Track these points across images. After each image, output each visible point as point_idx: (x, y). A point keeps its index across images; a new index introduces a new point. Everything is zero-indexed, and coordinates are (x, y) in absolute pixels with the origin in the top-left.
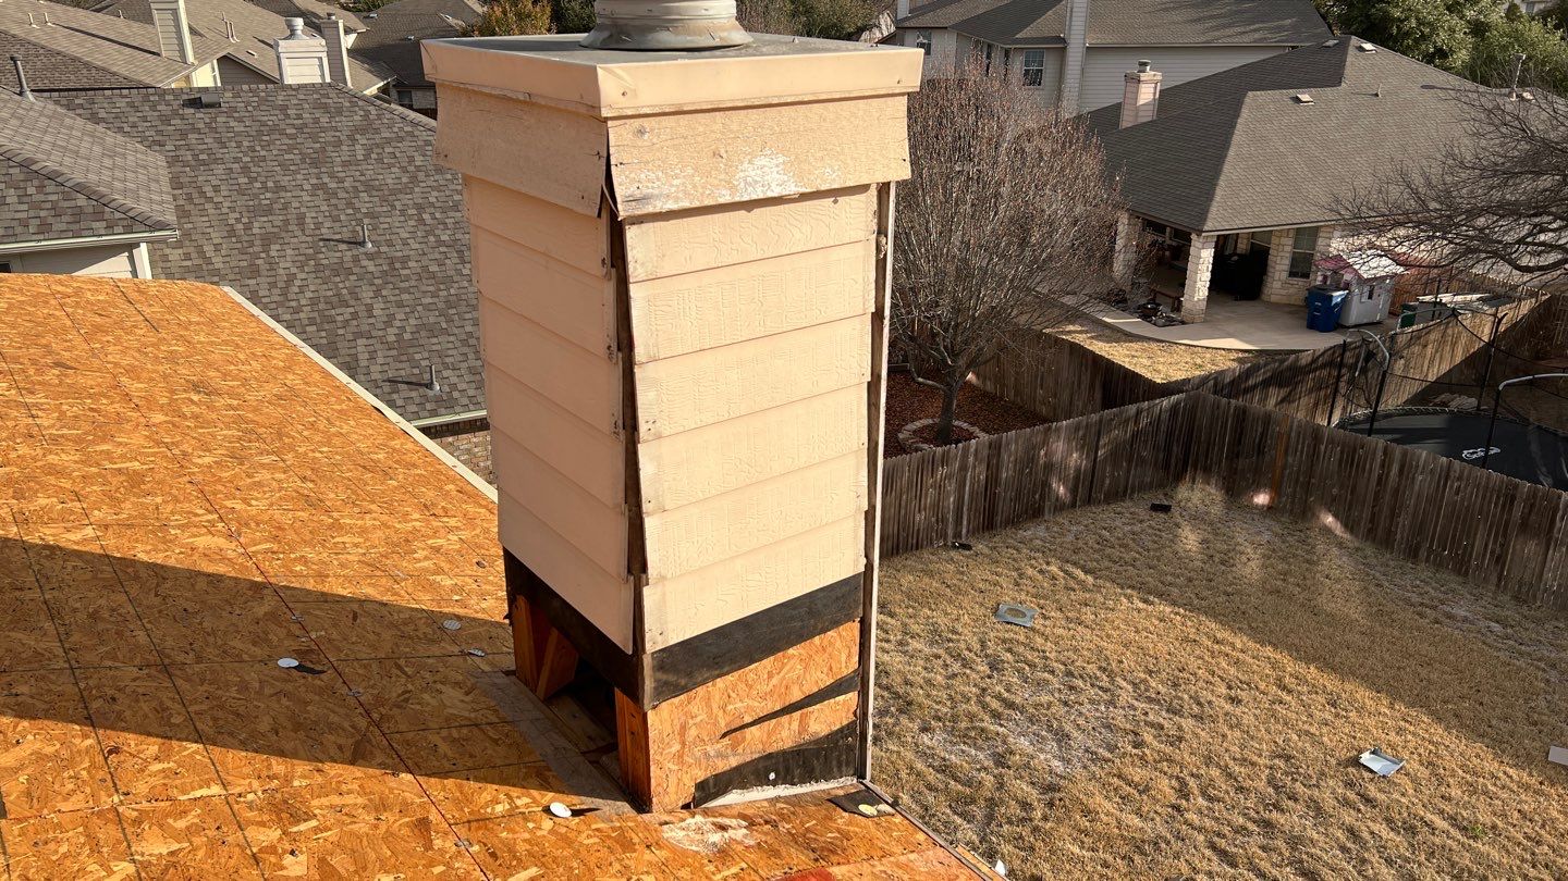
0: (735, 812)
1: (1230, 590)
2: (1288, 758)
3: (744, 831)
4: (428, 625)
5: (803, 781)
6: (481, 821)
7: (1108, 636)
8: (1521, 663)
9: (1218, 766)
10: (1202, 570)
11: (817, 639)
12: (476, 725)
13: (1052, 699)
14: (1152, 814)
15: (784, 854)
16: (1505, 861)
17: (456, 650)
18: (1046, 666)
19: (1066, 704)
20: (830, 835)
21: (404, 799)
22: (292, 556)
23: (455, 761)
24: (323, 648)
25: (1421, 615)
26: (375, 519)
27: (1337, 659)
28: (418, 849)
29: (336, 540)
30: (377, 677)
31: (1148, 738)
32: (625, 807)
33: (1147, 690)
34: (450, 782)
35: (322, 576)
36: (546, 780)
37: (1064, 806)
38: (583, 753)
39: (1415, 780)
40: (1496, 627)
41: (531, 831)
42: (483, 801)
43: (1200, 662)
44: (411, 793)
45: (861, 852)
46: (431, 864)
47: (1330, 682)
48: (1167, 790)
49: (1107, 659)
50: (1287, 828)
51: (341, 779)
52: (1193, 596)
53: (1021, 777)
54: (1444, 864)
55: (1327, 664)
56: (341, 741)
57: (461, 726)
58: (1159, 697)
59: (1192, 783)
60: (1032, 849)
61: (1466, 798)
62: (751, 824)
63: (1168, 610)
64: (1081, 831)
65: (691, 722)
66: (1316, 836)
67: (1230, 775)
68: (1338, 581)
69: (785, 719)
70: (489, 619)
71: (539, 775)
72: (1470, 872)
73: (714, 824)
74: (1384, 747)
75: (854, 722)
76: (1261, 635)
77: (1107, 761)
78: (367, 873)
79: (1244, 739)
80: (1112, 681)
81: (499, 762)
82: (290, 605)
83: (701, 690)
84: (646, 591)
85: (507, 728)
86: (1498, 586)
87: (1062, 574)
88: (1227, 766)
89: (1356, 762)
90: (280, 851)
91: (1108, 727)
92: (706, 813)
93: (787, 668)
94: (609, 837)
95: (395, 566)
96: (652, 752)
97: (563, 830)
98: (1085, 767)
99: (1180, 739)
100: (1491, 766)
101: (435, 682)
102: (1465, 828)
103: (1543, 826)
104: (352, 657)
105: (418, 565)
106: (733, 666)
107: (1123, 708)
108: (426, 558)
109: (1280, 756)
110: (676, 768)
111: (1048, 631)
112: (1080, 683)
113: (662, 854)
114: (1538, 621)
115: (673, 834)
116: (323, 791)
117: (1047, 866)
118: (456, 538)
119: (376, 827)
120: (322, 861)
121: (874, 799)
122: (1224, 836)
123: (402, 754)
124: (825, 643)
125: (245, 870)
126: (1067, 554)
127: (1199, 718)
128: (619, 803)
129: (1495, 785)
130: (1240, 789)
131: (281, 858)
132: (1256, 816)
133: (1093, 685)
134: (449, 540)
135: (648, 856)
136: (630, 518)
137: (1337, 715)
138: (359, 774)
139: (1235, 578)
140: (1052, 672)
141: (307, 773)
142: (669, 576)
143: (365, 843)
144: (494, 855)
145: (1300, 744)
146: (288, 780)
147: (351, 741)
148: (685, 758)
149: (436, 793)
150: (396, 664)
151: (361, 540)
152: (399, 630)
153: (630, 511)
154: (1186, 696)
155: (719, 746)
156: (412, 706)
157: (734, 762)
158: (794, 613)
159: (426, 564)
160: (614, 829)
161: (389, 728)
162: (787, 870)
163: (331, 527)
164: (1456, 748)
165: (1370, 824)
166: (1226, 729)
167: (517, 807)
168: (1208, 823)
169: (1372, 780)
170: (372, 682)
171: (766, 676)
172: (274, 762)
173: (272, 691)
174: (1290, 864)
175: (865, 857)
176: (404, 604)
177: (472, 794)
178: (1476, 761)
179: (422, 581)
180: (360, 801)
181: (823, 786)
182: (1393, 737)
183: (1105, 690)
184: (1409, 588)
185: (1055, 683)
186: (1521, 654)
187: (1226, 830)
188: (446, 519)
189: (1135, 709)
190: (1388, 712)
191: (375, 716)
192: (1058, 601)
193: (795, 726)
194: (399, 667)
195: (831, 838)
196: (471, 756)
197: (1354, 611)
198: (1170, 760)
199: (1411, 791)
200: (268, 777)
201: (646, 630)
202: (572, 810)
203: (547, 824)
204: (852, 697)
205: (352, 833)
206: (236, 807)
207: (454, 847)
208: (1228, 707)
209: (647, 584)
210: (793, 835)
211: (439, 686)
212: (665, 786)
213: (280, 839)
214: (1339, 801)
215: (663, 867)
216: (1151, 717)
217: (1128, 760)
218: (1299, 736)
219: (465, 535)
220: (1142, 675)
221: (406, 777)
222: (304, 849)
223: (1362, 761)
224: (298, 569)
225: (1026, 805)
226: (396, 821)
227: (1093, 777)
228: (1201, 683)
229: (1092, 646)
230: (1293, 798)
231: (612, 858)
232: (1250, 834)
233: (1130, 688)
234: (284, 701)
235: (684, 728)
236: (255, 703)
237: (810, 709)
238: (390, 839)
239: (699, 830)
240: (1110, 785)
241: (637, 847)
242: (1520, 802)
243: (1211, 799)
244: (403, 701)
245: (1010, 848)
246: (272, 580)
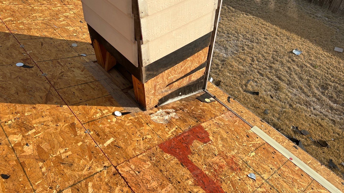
0: (170, 106)
1: (266, 11)
2: (277, 52)
3: (175, 113)
4: (67, 46)
5: (188, 93)
6: (92, 121)
7: (238, 24)
8: (331, 28)
9: (261, 54)
10: (260, 6)
11: (196, 54)
12: (87, 83)
13: (224, 40)
14: (246, 66)
15: (188, 121)
16: (321, 73)
17: (77, 54)
18: (223, 32)
19: (227, 41)
20: (199, 111)
21: (65, 116)
22: (19, 22)
23: (81, 98)
24: (32, 57)
25: (310, 16)
26: (45, 7)
27: (290, 28)
28: (72, 136)
29: (33, 15)
30: (52, 67)
31: (246, 48)
32: (138, 109)
33: (246, 37)
34: (80, 107)
35: (29, 29)
36: (112, 102)
37: (226, 65)
38: (122, 90)
39: (304, 56)
40: (327, 19)
41: (110, 123)
42: (92, 113)
43: (258, 29)
44: (67, 113)
45: (208, 116)
46: (77, 142)
47: (288, 34)
48: (249, 60)
49: (237, 29)
50: (275, 68)
51: (42, 110)
52: (258, 13)
53: (217, 59)
54: (308, 74)
55: (288, 30)
56: (41, 94)
57: (82, 84)
58: (249, 38)
59: (255, 58)
60: (219, 75)
61: (315, 59)
62: (176, 111)
63: (252, 17)
64: (230, 70)
65: (157, 84)
66: (281, 69)
67: (263, 56)
68: (292, 8)
69: (185, 78)
70: (86, 42)
71: (109, 100)
72: (313, 76)
73: (165, 112)
74: (298, 48)
75: (204, 76)
76: (273, 22)
77: (236, 54)
78: (55, 150)
79: (267, 48)
80: (238, 35)
81: (96, 97)
82: (19, 41)
83: (161, 75)
84: (142, 46)
85: (97, 83)
86: (329, 9)
87: (227, 8)
88: (263, 54)
89: (292, 52)
90: (22, 144)
91: (237, 46)
92: (163, 108)
93: (187, 63)
94: (135, 122)
95: (54, 24)
96: (146, 94)
97: (120, 121)
98: (231, 56)
99: (253, 48)
100: (321, 52)
101: (71, 67)
102: (314, 66)
103: (331, 65)
104: (42, 60)
105: (61, 23)
106: (171, 66)
107: (240, 41)
108: (64, 20)
109: (275, 51)
110: (153, 97)
111: (224, 23)
112: (230, 35)
113: (152, 126)
114: (336, 17)
115: (154, 118)
116: (36, 116)
117: (222, 78)
118: (72, 12)
119: (57, 129)
120: (38, 146)
121: (209, 96)
122: (261, 70)
123: (63, 97)
124: (199, 54)
125: (10, 155)
126: (229, 3)
127: (257, 43)
128: (136, 108)
129: (321, 56)
130: (266, 59)
131: (22, 147)
132: (268, 65)
133: (233, 36)
134: (70, 13)
135: (148, 128)
136: (135, 20)
137: (288, 41)
138: (48, 108)
139: (268, 8)
140: (224, 33)
141: (30, 109)
142: (150, 40)
143: (53, 136)
144: (98, 135)
145: (280, 48)
146: (23, 113)
147: (44, 94)
148: (156, 94)
149: (76, 112)
150: (57, 61)
151: (42, 15)
152: (57, 48)
153: (134, 16)
154: (255, 38)
155: (166, 89)
156: (64, 78)
157: (170, 92)
158: (190, 47)
159: (64, 22)
160: (136, 118)
161: (57, 87)
162: (189, 127)
163: (31, 10)
164: (314, 48)
165: (293, 66)
166: (263, 45)
167: (104, 114)
168: (258, 67)
169: (295, 56)
170: (50, 70)
171: (180, 67)
172: (17, 106)
173: (15, 77)
174: (275, 75)
175: (210, 118)
176: (58, 38)
177: (88, 110)
178: (318, 51)
179: (63, 29)
180: (50, 119)
181: (194, 93)
182: (300, 46)
183: (236, 37)
184: (308, 10)
185: (225, 36)
186: (331, 25)
187: (262, 68)
188: (68, 6)
189: (243, 41)
190: (300, 40)
191: (52, 83)
192: (226, 15)
193: (188, 79)
194: (59, 63)
195: (199, 112)
196: (86, 95)
197: (295, 16)
198: (250, 53)
199: (303, 58)
200: (16, 113)
201: (143, 59)
202: (121, 113)
203: (114, 120)
204: (204, 69)
205: (48, 133)
206: (4, 127)
207: (84, 134)
208: (264, 40)
209: (143, 44)
210: (189, 113)
211: (73, 69)
212: (150, 102)
213: (22, 139)
214: (287, 61)
215: (153, 131)
216: (247, 43)
217: (241, 54)
218: (280, 47)
219: (75, 11)
220: (245, 33)
221: (65, 107)
222: (31, 142)
223: (293, 52)
224: (21, 27)
225: (217, 65)
226: (63, 125)
227: (233, 58)
228: (258, 35)
229: (234, 26)
230: (277, 61)
231: (137, 130)
232: (267, 69)
233: (242, 36)
234: (19, 80)
235: (155, 86)
236: (9, 82)
237: (192, 74)
238: (62, 133)
239: (161, 115)
240: (236, 59)
241: (144, 125)
242: (327, 60)
243: (259, 62)
244: (61, 76)
245: (214, 75)
246: (12, 32)
